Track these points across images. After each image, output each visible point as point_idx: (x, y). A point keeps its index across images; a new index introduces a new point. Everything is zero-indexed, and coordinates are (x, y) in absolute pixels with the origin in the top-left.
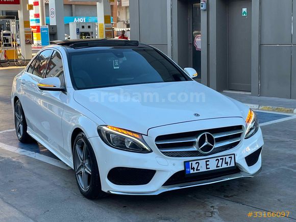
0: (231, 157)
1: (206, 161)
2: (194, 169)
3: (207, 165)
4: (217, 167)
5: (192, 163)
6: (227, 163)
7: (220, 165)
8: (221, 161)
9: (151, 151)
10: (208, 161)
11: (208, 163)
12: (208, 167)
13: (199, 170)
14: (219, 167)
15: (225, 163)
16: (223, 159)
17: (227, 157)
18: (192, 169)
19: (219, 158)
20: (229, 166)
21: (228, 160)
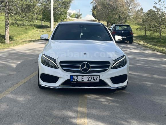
0: (97, 77)
1: (82, 77)
2: (75, 79)
3: (82, 79)
4: (88, 80)
5: (74, 77)
6: (94, 80)
7: (90, 79)
8: (90, 78)
9: (58, 68)
10: (83, 77)
11: (83, 78)
12: (83, 80)
13: (78, 80)
14: (89, 81)
15: (93, 79)
16: (92, 77)
17: (95, 77)
18: (74, 79)
19: (90, 76)
20: (95, 81)
21: (95, 78)
